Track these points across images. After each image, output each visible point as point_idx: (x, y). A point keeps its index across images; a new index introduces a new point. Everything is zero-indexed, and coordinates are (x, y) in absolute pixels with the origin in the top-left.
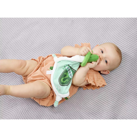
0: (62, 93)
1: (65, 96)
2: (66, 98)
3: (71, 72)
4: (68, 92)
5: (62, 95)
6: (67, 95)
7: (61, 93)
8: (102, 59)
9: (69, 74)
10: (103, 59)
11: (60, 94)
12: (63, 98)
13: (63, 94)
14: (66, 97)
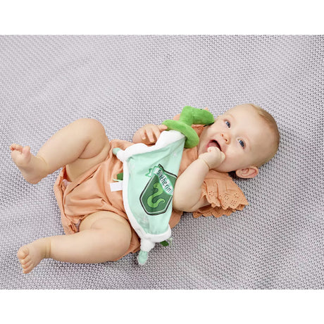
0: (154, 232)
1: (160, 238)
2: (165, 243)
3: (168, 181)
4: (167, 228)
5: (153, 235)
6: (166, 235)
7: (152, 233)
8: (230, 139)
9: (164, 187)
10: (232, 140)
11: (149, 235)
12: (156, 243)
13: (156, 233)
14: (165, 241)
